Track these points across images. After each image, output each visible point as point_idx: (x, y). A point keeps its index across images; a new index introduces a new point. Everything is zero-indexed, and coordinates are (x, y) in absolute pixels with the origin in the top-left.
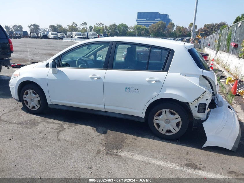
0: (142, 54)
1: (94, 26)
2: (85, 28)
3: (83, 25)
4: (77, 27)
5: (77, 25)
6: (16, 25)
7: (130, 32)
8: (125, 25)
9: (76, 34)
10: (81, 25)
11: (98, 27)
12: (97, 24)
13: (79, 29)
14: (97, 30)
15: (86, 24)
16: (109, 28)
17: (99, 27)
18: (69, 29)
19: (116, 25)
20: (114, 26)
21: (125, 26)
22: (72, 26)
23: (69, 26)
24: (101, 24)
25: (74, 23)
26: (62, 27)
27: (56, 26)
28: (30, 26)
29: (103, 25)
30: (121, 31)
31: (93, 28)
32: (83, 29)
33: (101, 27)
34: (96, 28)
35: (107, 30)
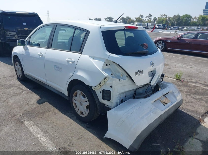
0: (170, 41)
1: (158, 17)
2: (150, 19)
3: (148, 17)
4: (143, 19)
5: (143, 17)
6: (97, 18)
7: (193, 22)
8: (189, 15)
9: (137, 24)
10: (147, 16)
11: (161, 18)
12: (161, 16)
13: (145, 20)
14: (160, 21)
15: (151, 16)
16: (172, 19)
17: (163, 18)
18: (136, 20)
19: (179, 16)
20: (177, 17)
21: (189, 17)
22: (139, 18)
23: (136, 18)
24: (165, 15)
25: (141, 16)
26: (131, 19)
27: (126, 18)
28: (107, 19)
29: (167, 16)
30: (184, 21)
31: (157, 19)
32: (148, 20)
33: (165, 18)
34: (160, 20)
35: (170, 21)
